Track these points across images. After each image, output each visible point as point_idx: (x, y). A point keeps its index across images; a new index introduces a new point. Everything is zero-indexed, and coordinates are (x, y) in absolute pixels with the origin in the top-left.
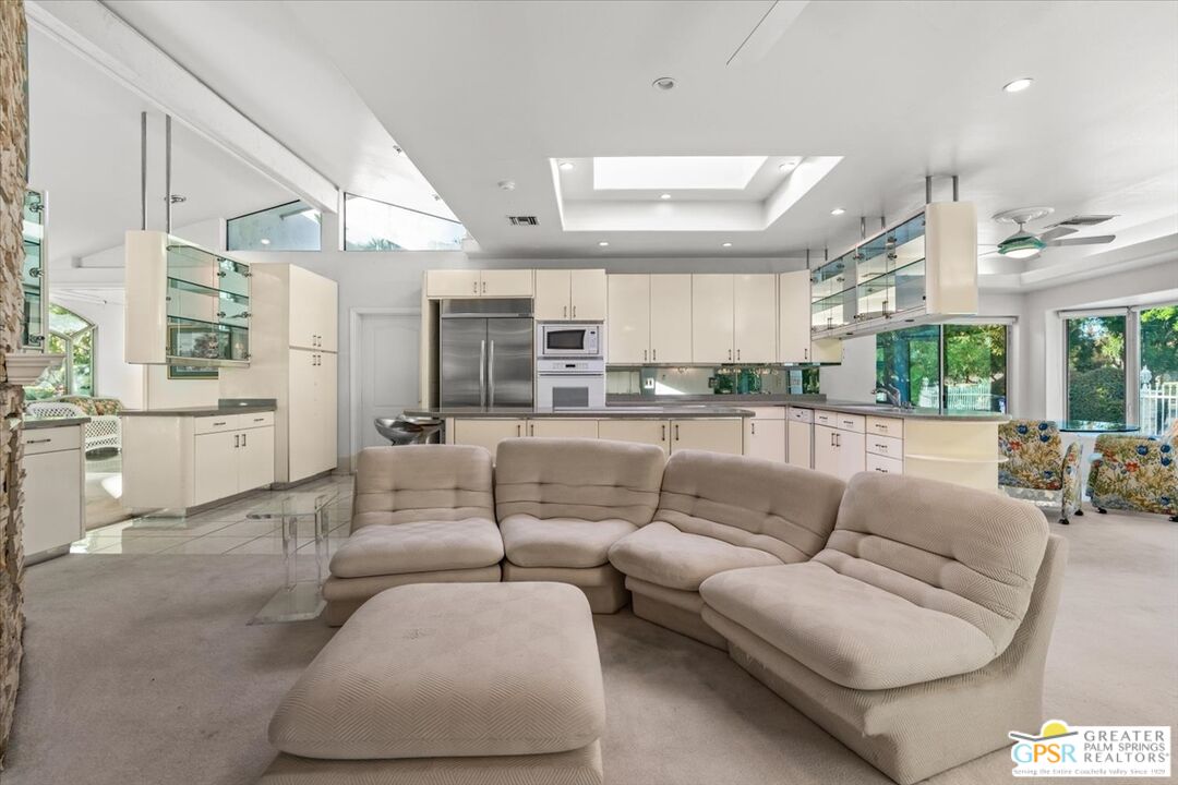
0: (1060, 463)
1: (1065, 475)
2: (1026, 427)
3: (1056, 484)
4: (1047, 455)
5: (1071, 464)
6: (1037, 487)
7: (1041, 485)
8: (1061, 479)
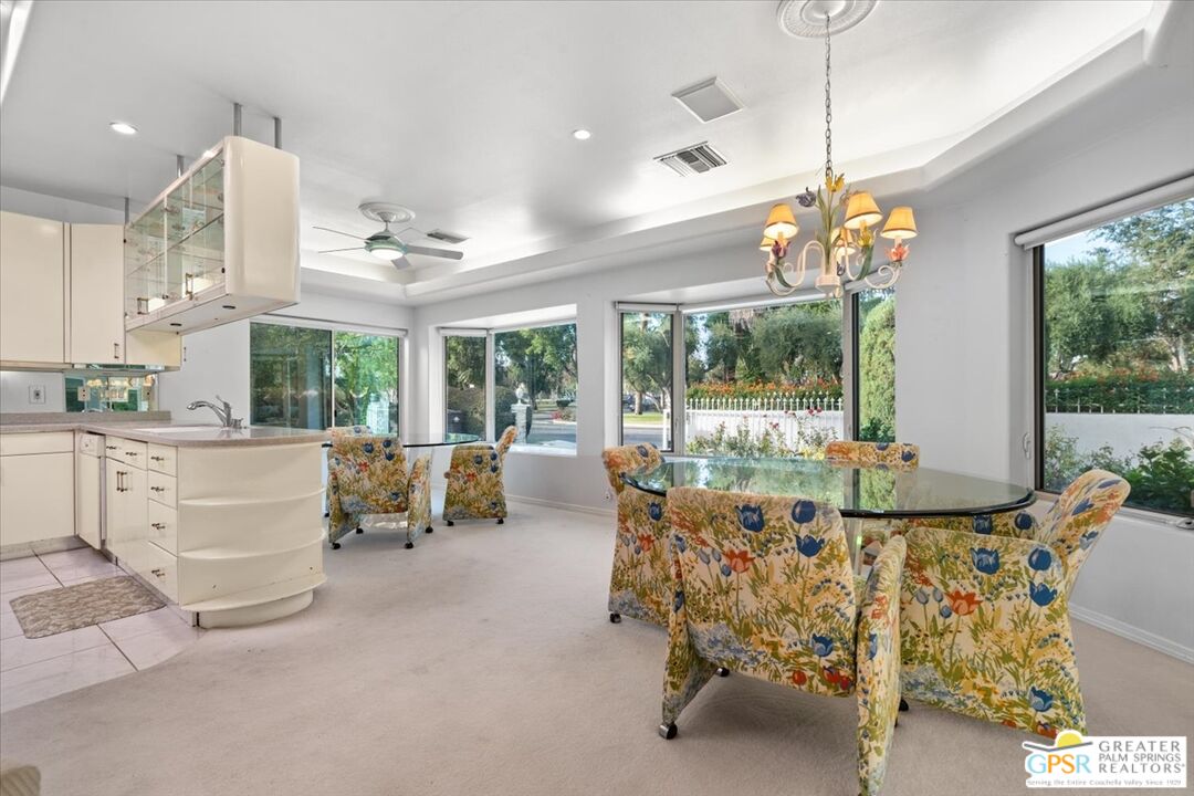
0: (406, 482)
1: (410, 495)
2: (371, 445)
3: (403, 505)
4: (393, 474)
5: (415, 482)
6: (387, 512)
7: (390, 509)
8: (407, 499)
